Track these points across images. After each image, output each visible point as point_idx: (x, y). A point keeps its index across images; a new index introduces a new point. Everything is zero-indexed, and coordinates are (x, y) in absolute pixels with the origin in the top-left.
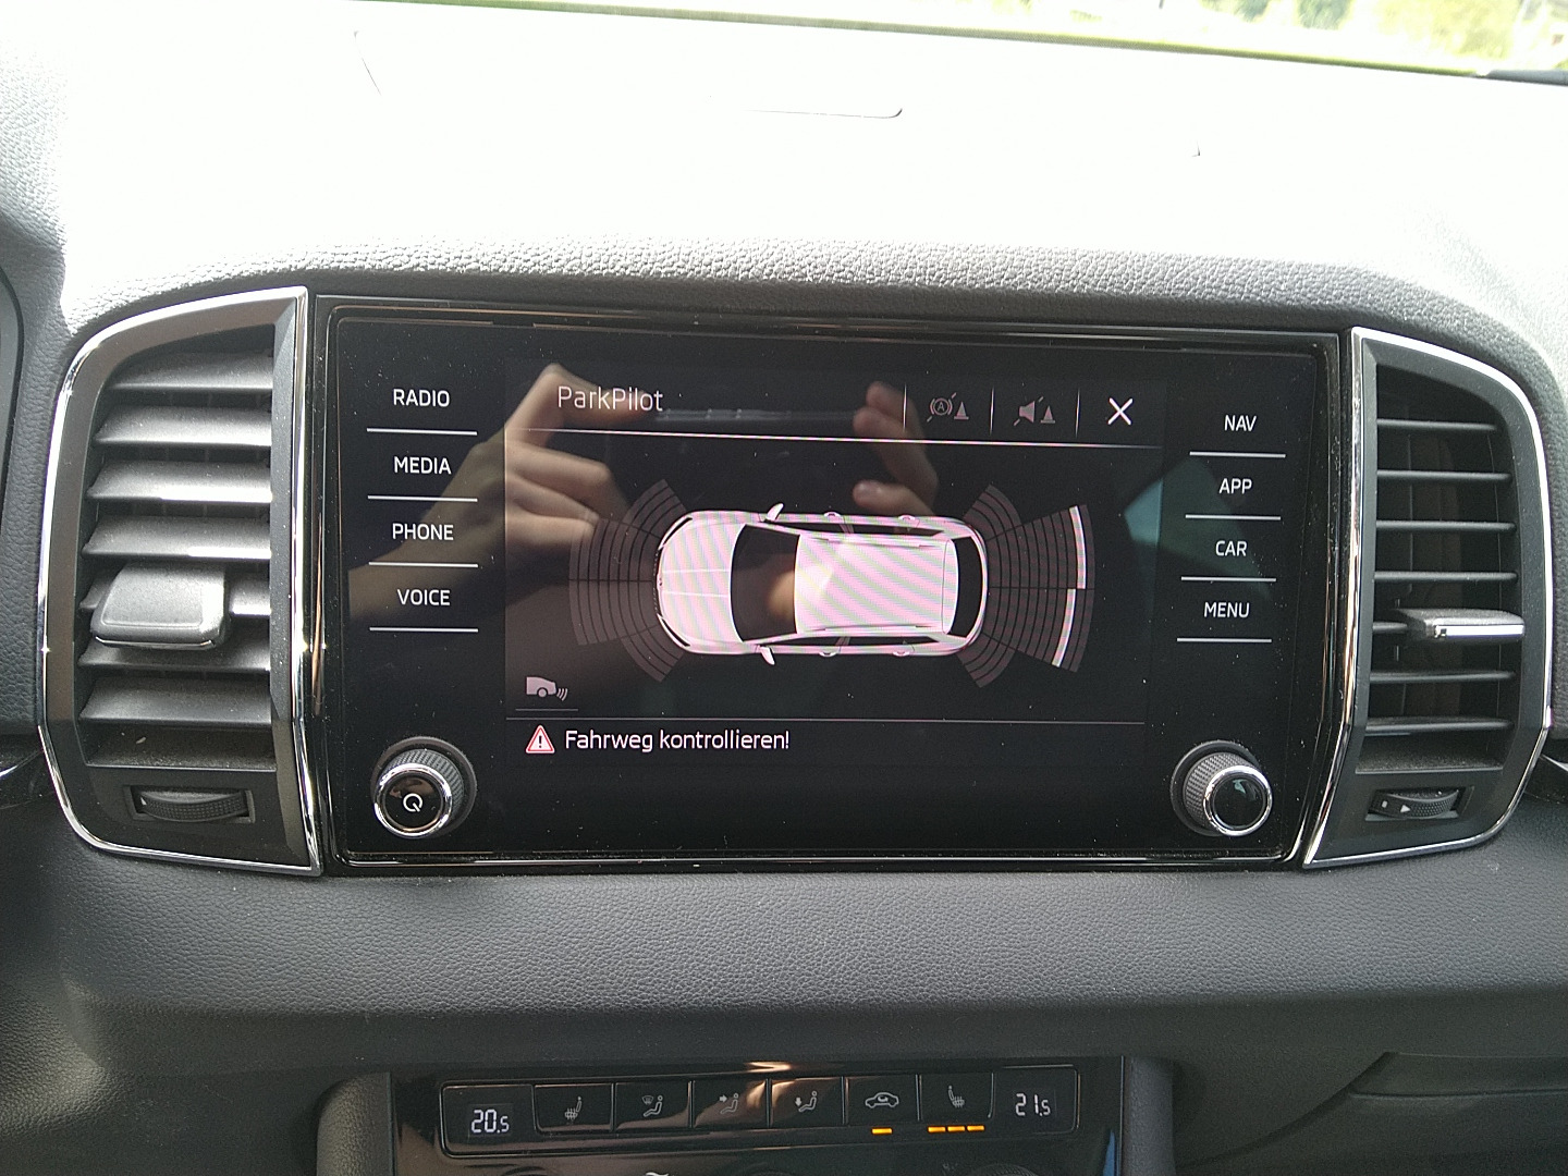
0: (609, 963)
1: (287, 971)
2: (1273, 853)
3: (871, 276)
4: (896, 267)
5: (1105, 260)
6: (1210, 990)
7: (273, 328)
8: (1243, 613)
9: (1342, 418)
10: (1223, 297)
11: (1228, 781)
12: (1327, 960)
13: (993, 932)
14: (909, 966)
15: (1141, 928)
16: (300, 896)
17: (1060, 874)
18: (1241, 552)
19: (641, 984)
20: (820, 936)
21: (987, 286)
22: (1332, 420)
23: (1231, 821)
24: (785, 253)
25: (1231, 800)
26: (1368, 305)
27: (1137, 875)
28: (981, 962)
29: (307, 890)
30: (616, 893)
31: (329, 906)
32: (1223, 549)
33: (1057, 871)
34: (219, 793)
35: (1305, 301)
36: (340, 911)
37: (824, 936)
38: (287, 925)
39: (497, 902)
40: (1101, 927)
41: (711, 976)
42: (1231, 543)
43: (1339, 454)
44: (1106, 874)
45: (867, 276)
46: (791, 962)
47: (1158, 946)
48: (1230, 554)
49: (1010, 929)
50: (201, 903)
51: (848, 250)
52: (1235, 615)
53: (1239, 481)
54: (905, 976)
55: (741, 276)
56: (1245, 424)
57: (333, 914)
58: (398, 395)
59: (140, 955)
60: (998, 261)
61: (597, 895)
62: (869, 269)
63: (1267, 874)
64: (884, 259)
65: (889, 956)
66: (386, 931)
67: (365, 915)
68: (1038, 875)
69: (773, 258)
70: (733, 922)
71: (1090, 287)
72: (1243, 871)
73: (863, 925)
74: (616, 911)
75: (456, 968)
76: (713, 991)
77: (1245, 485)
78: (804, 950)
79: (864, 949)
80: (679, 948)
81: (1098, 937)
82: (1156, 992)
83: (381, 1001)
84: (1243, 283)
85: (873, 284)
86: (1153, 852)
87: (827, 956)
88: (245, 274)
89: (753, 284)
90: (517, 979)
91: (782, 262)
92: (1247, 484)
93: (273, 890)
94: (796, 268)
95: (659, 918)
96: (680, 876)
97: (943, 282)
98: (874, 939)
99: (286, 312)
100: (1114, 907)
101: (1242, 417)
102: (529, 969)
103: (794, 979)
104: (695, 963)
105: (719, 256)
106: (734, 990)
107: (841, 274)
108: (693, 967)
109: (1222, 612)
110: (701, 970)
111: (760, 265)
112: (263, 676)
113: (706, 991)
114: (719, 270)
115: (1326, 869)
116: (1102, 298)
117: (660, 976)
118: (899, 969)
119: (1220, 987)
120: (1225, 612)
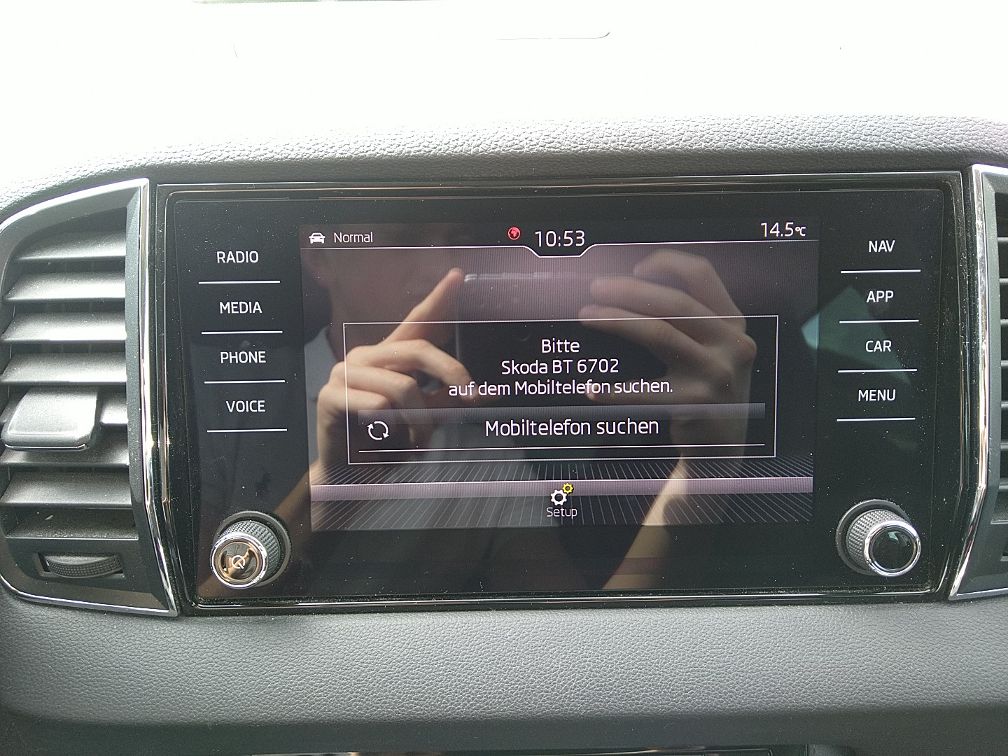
0: (391, 683)
1: (150, 690)
2: (923, 588)
3: (576, 145)
4: (595, 136)
5: (764, 122)
6: (875, 702)
7: (126, 210)
8: (891, 397)
9: (967, 237)
10: (863, 146)
11: (885, 531)
12: (973, 676)
13: (694, 656)
14: (627, 684)
15: (815, 651)
16: (162, 632)
17: (748, 608)
18: (886, 349)
19: (415, 699)
20: (555, 661)
21: (669, 147)
22: (959, 239)
23: (886, 564)
24: (507, 131)
25: (887, 548)
26: (986, 146)
27: (811, 607)
28: (685, 680)
29: (167, 628)
30: (397, 627)
31: (183, 640)
32: (871, 347)
33: (745, 606)
34: (100, 556)
35: (931, 145)
36: (191, 644)
37: (559, 660)
38: (151, 655)
39: (307, 635)
40: (783, 651)
41: (470, 693)
42: (878, 342)
43: (966, 266)
44: (786, 607)
45: (572, 145)
46: (533, 681)
47: (829, 665)
48: (878, 350)
49: (708, 654)
50: (90, 638)
51: (557, 126)
52: (884, 399)
53: (883, 292)
54: (623, 692)
55: (472, 151)
56: (886, 247)
57: (186, 646)
58: (220, 257)
59: (45, 677)
60: (677, 127)
61: (383, 629)
62: (574, 140)
63: (919, 605)
64: (585, 131)
65: (610, 676)
66: (224, 659)
67: (209, 646)
68: (730, 608)
69: (499, 135)
70: (487, 650)
71: (752, 143)
72: (898, 602)
73: (590, 651)
74: (397, 642)
75: (275, 687)
76: (472, 705)
77: (888, 295)
78: (542, 672)
79: (591, 671)
80: (445, 670)
81: (780, 659)
82: (829, 703)
83: (219, 713)
84: (879, 133)
85: (577, 151)
86: (823, 589)
87: (561, 677)
88: (103, 172)
89: (483, 156)
90: (321, 696)
91: (505, 138)
92: (889, 294)
93: (143, 627)
94: (516, 142)
95: (430, 647)
96: (447, 614)
97: (633, 146)
98: (598, 663)
99: (134, 198)
100: (792, 633)
101: (883, 242)
102: (330, 687)
103: (535, 695)
104: (457, 682)
105: (455, 137)
106: (487, 704)
107: (551, 145)
108: (456, 686)
109: (873, 398)
110: (462, 688)
111: (488, 142)
112: (124, 470)
113: (466, 705)
114: (456, 146)
115: (968, 601)
116: (763, 152)
117: (430, 693)
118: (619, 686)
119: (883, 699)
120: (876, 397)
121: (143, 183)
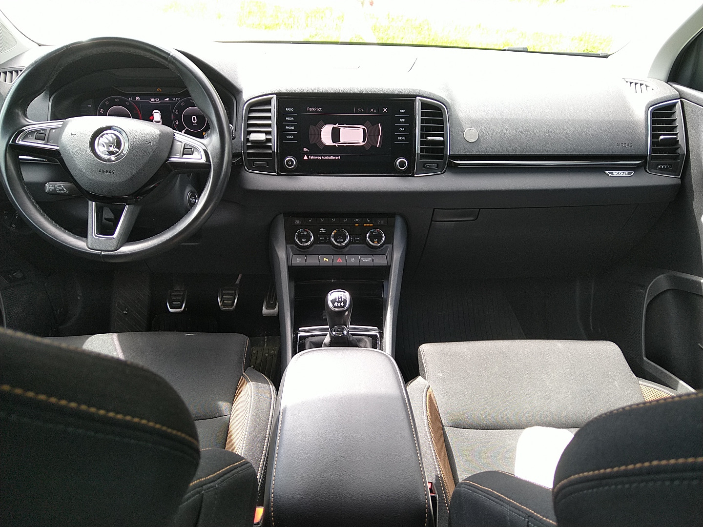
4: (352, 91)
7: (271, 100)
10: (398, 93)
11: (401, 161)
18: (403, 130)
23: (401, 167)
26: (419, 94)
29: (276, 177)
34: (265, 162)
35: (410, 93)
36: (279, 179)
55: (331, 92)
58: (287, 109)
62: (349, 91)
67: (282, 180)
88: (267, 93)
93: (270, 176)
99: (273, 98)
101: (402, 110)
111: (334, 90)
112: (271, 146)
121: (275, 95)
